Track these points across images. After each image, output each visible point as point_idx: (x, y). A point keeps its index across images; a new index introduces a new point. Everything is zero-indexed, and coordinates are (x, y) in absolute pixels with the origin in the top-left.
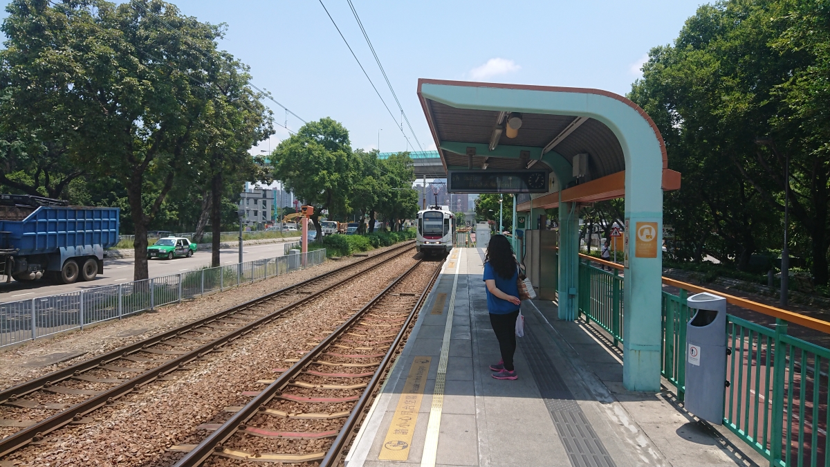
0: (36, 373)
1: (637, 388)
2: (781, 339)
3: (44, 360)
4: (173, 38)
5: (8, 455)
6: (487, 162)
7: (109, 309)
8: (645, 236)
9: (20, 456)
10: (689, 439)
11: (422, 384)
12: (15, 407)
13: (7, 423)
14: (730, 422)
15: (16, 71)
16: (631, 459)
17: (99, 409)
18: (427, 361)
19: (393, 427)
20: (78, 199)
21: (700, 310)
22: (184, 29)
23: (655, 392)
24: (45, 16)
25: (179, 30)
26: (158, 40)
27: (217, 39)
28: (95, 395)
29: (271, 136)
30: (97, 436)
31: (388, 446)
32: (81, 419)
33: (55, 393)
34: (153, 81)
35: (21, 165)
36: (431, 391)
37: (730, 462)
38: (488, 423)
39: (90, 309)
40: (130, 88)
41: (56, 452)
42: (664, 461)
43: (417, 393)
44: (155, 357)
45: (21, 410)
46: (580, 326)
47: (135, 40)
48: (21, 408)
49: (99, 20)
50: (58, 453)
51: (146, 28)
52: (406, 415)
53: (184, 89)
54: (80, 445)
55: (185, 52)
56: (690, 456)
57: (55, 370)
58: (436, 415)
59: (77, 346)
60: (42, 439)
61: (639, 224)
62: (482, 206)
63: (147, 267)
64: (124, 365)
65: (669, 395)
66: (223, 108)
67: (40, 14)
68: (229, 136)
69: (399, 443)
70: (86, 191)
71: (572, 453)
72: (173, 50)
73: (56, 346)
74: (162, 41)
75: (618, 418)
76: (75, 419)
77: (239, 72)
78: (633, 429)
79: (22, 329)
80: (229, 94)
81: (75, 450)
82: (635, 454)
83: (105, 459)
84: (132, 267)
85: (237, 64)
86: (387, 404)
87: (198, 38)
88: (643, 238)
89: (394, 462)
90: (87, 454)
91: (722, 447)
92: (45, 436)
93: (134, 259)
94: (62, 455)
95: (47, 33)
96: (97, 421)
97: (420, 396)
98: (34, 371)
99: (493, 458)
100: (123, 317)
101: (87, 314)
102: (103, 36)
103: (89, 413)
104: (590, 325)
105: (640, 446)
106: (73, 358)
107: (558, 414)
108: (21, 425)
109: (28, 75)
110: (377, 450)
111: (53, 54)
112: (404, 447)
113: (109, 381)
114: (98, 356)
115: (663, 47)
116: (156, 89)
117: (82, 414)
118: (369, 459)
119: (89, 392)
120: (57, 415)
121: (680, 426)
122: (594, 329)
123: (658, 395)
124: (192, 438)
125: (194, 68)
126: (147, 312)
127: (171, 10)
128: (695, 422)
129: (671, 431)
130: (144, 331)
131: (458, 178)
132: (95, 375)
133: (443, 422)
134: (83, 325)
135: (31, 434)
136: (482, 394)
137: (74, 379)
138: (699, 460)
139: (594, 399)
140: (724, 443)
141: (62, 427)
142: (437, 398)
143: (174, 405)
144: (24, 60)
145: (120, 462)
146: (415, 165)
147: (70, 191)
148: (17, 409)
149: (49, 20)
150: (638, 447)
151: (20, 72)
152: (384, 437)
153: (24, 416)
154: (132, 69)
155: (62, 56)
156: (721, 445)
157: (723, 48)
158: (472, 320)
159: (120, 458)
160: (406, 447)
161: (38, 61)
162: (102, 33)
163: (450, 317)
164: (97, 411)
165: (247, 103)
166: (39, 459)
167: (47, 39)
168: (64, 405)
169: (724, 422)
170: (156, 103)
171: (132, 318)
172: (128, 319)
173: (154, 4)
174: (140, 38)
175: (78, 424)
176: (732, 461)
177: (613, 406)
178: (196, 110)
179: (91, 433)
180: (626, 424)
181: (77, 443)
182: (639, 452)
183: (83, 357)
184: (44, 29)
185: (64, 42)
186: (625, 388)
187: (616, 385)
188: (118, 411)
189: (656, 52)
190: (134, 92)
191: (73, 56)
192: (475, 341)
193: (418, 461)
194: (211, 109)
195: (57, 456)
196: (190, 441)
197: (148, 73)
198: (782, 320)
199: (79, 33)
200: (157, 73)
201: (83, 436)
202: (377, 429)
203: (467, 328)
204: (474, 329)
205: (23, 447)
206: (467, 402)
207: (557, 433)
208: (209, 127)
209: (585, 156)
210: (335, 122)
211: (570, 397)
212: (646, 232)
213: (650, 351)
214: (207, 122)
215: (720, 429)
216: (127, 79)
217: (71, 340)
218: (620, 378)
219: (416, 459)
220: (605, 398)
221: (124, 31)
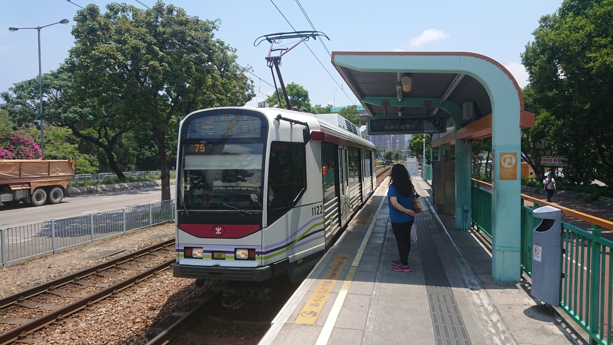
0: (92, 263)
1: (502, 279)
2: (596, 240)
3: (98, 254)
4: (183, 32)
5: (71, 315)
6: (400, 111)
7: (145, 221)
8: (507, 163)
9: (78, 316)
10: (533, 317)
11: (338, 273)
12: (78, 285)
13: (73, 295)
14: (565, 305)
15: (81, 61)
16: (482, 330)
17: (129, 287)
18: (346, 258)
19: (309, 303)
20: (129, 147)
21: (544, 219)
22: (189, 25)
23: (516, 282)
24: (97, 22)
25: (185, 26)
26: (172, 34)
27: (214, 31)
28: (128, 278)
29: (253, 98)
30: (125, 305)
31: (303, 314)
32: (117, 294)
33: (103, 277)
34: (169, 63)
35: (90, 124)
36: (343, 278)
37: (561, 335)
38: (380, 301)
39: (132, 221)
40: (154, 69)
41: (99, 315)
42: (507, 332)
43: (333, 279)
44: (171, 253)
45: (81, 287)
46: (472, 234)
47: (156, 35)
48: (82, 285)
49: (133, 22)
50: (100, 315)
51: (164, 26)
52: (321, 294)
53: (191, 68)
54: (114, 310)
55: (190, 42)
56: (529, 329)
57: (105, 261)
58: (342, 294)
59: (120, 246)
60: (92, 306)
61: (502, 154)
62: (413, 144)
63: (169, 192)
64: (150, 259)
65: (527, 285)
66: (217, 80)
67: (94, 20)
68: (223, 99)
69: (311, 312)
70: (134, 141)
71: (436, 324)
72: (183, 40)
73: (106, 246)
74: (174, 34)
75: (481, 301)
76: (113, 294)
77: (229, 53)
78: (490, 309)
79: (88, 234)
80: (222, 70)
81: (111, 314)
82: (485, 326)
83: (128, 320)
84: (160, 193)
85: (227, 48)
86: (309, 286)
87: (199, 31)
88: (506, 165)
89: (305, 325)
90: (118, 317)
91: (557, 324)
92: (94, 304)
93: (161, 188)
94: (102, 316)
95: (98, 33)
96: (127, 295)
97: (334, 282)
98: (91, 262)
99: (376, 325)
100: (153, 226)
101: (128, 225)
102: (135, 33)
103: (122, 290)
104: (480, 234)
105: (492, 321)
106: (117, 253)
107: (434, 297)
108: (81, 296)
109: (88, 63)
110: (295, 317)
111: (103, 47)
112: (314, 315)
113: (139, 269)
114: (133, 252)
115: (551, 16)
116: (171, 69)
117: (118, 291)
118: (288, 322)
119: (125, 276)
120: (103, 290)
121: (527, 307)
122: (482, 236)
123: (518, 285)
124: (188, 308)
125: (197, 53)
126: (169, 222)
127: (181, 13)
128: (542, 305)
129: (520, 311)
130: (166, 235)
131: (375, 123)
132: (130, 265)
133: (346, 299)
134: (125, 231)
135: (85, 302)
136: (381, 281)
137: (116, 268)
138: (536, 332)
139: (466, 287)
140: (559, 321)
141: (105, 299)
142: (347, 283)
143: (178, 285)
144: (85, 52)
145: (137, 322)
146: (361, 115)
147: (123, 141)
148: (79, 286)
149: (99, 24)
150: (490, 322)
151: (83, 61)
152: (302, 308)
153: (83, 291)
154: (155, 55)
155: (109, 47)
156: (557, 322)
157: (598, 14)
158: (387, 229)
159: (138, 320)
160: (316, 315)
161: (93, 52)
162: (135, 30)
163: (371, 226)
164: (128, 289)
165: (235, 75)
166: (88, 318)
167: (98, 36)
168: (108, 284)
169: (560, 305)
170: (173, 78)
171: (159, 227)
172: (156, 227)
173: (168, 8)
174: (159, 33)
175: (114, 297)
176: (562, 334)
177: (480, 292)
178: (199, 83)
179: (122, 303)
180: (486, 305)
181: (113, 309)
182: (489, 325)
183: (123, 253)
184: (97, 30)
185: (110, 39)
186: (493, 279)
187: (487, 277)
188: (141, 289)
189: (545, 19)
190: (156, 72)
191: (116, 48)
192: (386, 244)
193: (321, 325)
194: (210, 81)
195: (99, 317)
196: (186, 309)
197: (166, 57)
198: (596, 225)
199: (119, 32)
200: (172, 57)
201: (116, 305)
202: (298, 303)
203: (382, 235)
204: (387, 236)
205: (80, 311)
206: (367, 287)
207: (429, 310)
208: (209, 94)
209: (471, 104)
210: (298, 85)
211: (447, 284)
212: (508, 160)
213: (512, 251)
214: (207, 90)
215: (559, 311)
216: (151, 63)
217: (117, 242)
218: (489, 272)
219: (320, 323)
220: (475, 286)
221: (148, 29)
